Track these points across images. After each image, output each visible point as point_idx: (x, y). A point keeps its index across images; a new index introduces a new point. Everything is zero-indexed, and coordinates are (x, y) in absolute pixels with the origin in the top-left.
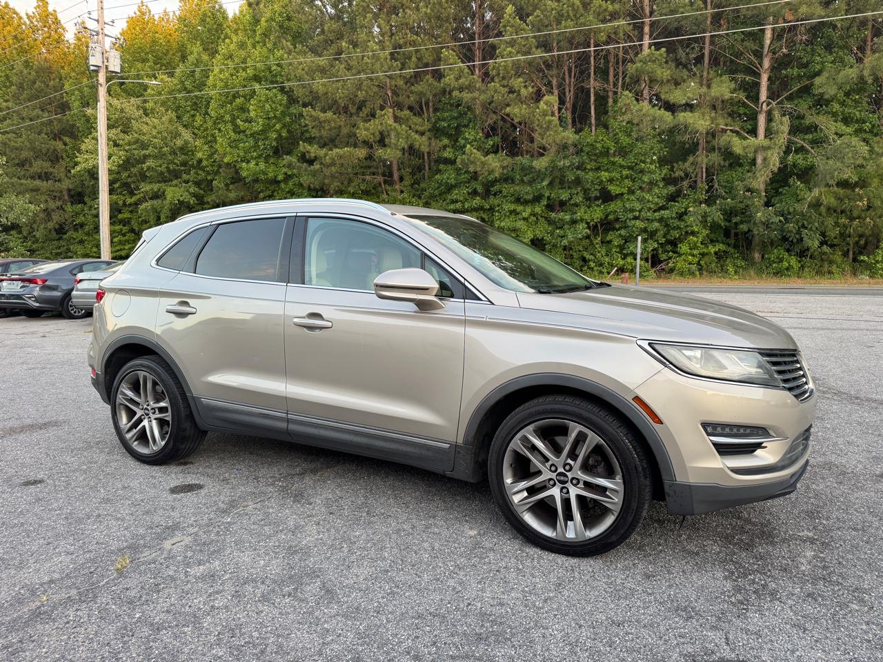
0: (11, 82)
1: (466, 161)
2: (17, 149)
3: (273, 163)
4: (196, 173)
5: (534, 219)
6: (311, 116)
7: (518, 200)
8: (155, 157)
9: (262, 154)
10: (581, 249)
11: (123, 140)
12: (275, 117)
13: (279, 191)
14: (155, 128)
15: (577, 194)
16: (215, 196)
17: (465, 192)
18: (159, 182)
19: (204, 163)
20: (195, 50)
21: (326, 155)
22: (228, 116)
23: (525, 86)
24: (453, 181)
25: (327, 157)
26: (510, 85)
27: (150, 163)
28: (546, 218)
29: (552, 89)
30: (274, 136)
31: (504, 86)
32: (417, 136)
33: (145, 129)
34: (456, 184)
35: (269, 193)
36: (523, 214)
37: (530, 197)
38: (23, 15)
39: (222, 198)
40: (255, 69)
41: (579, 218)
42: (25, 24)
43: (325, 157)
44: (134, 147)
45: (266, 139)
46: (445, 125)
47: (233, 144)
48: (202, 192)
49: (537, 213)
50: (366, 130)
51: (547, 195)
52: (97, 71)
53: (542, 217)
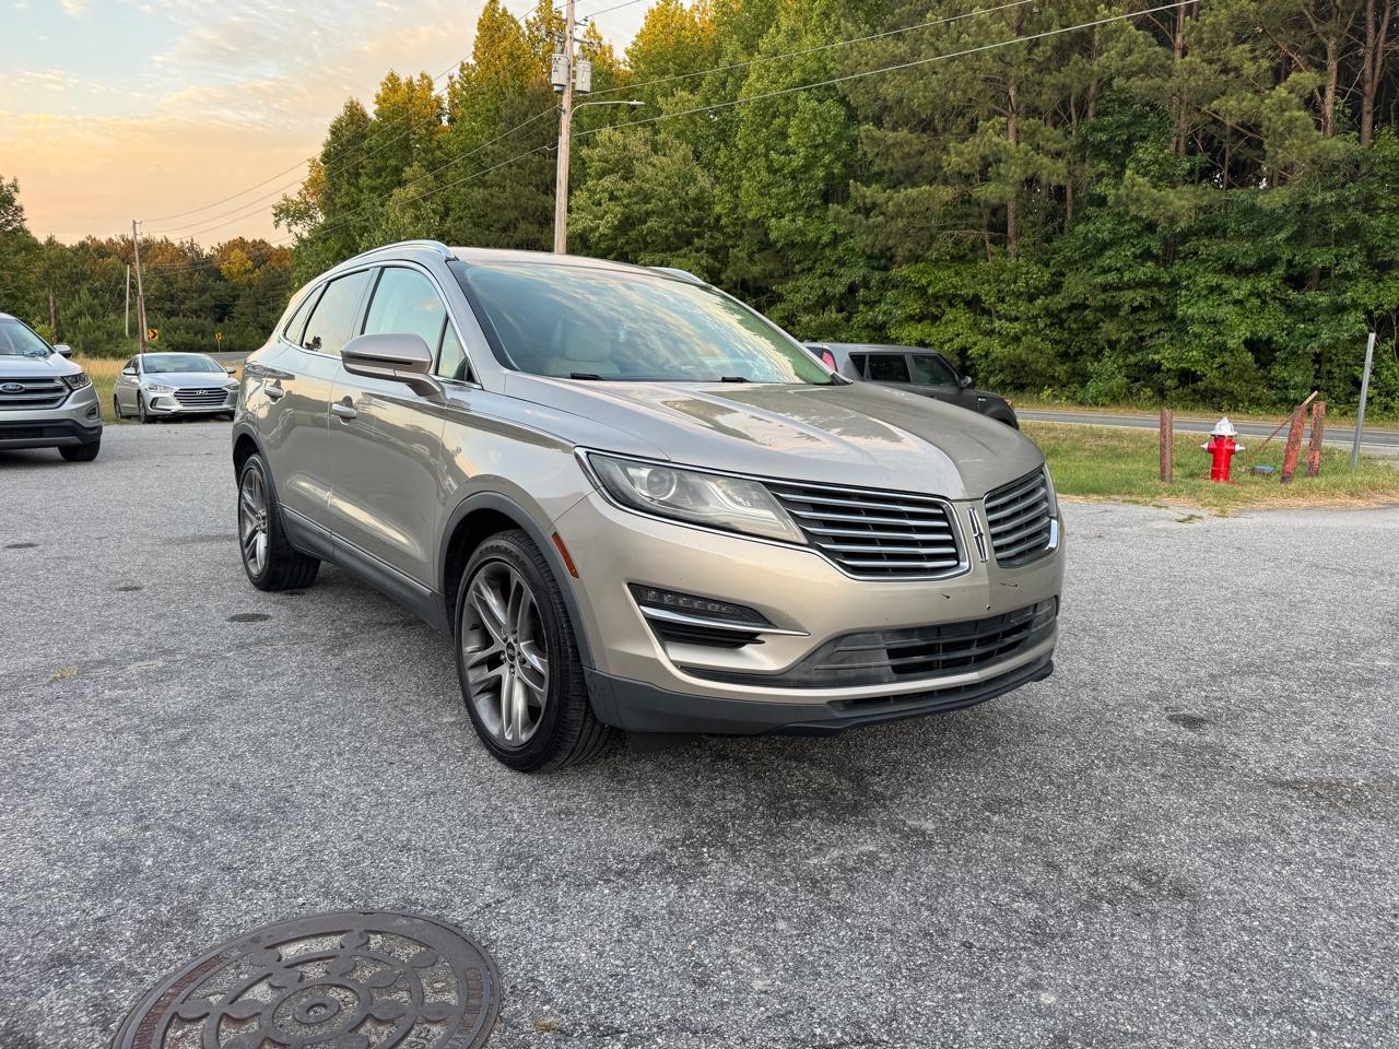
0: (501, 117)
1: (1124, 199)
2: (499, 208)
3: (818, 217)
4: (712, 237)
5: (1257, 302)
6: (873, 138)
7: (1229, 268)
8: (661, 214)
9: (803, 204)
10: (1350, 361)
11: (622, 190)
12: (825, 143)
13: (824, 262)
14: (663, 170)
15: (1350, 257)
16: (732, 271)
17: (1129, 254)
18: (663, 251)
19: (724, 221)
20: (730, 49)
21: (890, 198)
22: (762, 146)
23: (1254, 59)
24: (1106, 236)
25: (890, 203)
26: (1222, 57)
27: (652, 223)
28: (1283, 302)
29: (1326, 58)
30: (821, 173)
31: (1210, 62)
32: (1046, 161)
33: (650, 172)
34: (1111, 240)
35: (807, 264)
36: (1235, 292)
37: (1251, 262)
38: (522, 23)
39: (741, 273)
40: (803, 71)
41: (1348, 301)
42: (523, 35)
43: (887, 203)
44: (635, 199)
45: (811, 179)
46: (1104, 138)
47: (764, 190)
48: (717, 265)
49: (1264, 292)
50: (959, 155)
51: (1285, 257)
52: (561, 92)
53: (1274, 298)
